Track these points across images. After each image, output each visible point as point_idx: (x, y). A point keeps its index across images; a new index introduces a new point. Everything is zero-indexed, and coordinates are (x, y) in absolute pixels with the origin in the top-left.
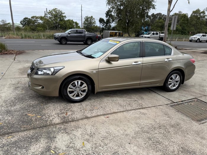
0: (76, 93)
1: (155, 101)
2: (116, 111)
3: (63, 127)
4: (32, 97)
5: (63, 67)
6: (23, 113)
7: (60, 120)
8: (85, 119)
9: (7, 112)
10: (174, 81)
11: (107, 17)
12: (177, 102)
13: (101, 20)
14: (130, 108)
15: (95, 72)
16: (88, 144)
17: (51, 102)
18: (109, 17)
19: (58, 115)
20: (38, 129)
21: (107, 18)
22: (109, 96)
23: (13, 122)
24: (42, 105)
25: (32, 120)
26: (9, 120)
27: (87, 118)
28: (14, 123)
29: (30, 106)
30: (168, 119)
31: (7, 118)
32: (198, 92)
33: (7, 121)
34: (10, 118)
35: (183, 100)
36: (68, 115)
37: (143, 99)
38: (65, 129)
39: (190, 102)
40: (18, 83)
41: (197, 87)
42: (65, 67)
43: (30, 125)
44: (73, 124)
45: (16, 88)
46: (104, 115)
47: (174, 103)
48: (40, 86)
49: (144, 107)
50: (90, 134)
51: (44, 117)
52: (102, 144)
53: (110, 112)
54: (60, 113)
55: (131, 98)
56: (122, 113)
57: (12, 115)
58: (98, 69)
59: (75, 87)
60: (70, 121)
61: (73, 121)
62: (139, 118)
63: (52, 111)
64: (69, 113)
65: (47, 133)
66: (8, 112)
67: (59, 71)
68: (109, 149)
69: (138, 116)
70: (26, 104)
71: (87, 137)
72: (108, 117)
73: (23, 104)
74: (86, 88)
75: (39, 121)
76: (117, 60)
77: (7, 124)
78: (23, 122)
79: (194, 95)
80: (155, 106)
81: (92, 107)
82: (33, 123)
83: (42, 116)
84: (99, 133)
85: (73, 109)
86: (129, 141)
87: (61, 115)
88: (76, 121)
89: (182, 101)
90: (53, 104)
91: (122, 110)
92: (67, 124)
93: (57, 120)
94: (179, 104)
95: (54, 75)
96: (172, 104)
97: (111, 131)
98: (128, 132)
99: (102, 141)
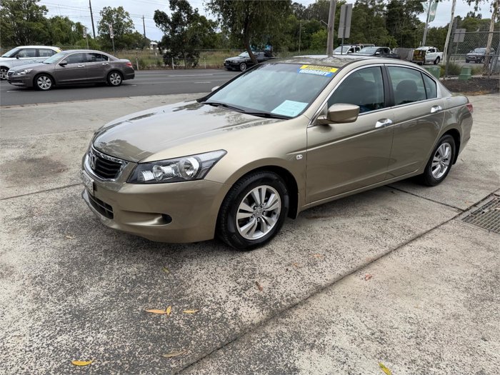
0: (254, 221)
1: (425, 214)
2: (372, 256)
3: (285, 330)
4: (114, 253)
5: (222, 153)
6: (131, 308)
7: (257, 311)
8: (318, 292)
9: (78, 317)
10: (441, 159)
11: (173, 7)
12: (467, 210)
13: (160, 18)
14: (393, 243)
15: (300, 157)
16: (396, 366)
17: (187, 259)
18: (180, 10)
19: (240, 295)
20: (221, 352)
21: (173, 10)
22: (316, 217)
23: (123, 347)
24: (168, 272)
25: (179, 329)
26: (104, 344)
27: (320, 289)
28: (130, 352)
29: (134, 282)
30: (492, 254)
31: (90, 338)
32: (483, 178)
33: (103, 349)
34: (102, 336)
35: (475, 202)
36: (266, 290)
37: (396, 212)
38: (297, 336)
39: (489, 204)
40: (31, 213)
41: (473, 168)
42: (226, 152)
43: (187, 344)
44: (301, 314)
45: (38, 230)
46: (354, 272)
47: (464, 211)
48: (155, 215)
49: (418, 233)
50: (373, 334)
51: (205, 309)
52: (430, 359)
53: (360, 263)
54: (239, 287)
55: (370, 215)
56: (388, 258)
57: (102, 325)
58: (307, 148)
59: (252, 207)
60: (290, 308)
61: (295, 306)
62: (436, 265)
63: (211, 286)
64: (265, 284)
65: (262, 361)
66: (80, 316)
67: (214, 164)
68: (457, 368)
69: (426, 258)
70: (113, 278)
71: (374, 347)
72: (370, 278)
73: (101, 279)
74: (278, 205)
75: (200, 325)
76: (354, 118)
77: (108, 359)
78: (156, 340)
79: (483, 188)
80: (436, 225)
81: (305, 253)
82: (191, 339)
83: (198, 307)
84: (391, 327)
85: (264, 269)
86: (475, 332)
87: (247, 293)
88: (301, 303)
89: (475, 205)
90: (195, 262)
91: (382, 251)
92: (287, 319)
93: (251, 314)
94: (475, 213)
95: (203, 178)
96: (462, 216)
97: (413, 316)
98: (451, 308)
99: (420, 350)
